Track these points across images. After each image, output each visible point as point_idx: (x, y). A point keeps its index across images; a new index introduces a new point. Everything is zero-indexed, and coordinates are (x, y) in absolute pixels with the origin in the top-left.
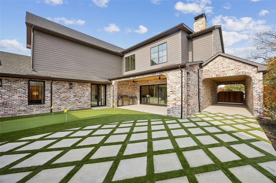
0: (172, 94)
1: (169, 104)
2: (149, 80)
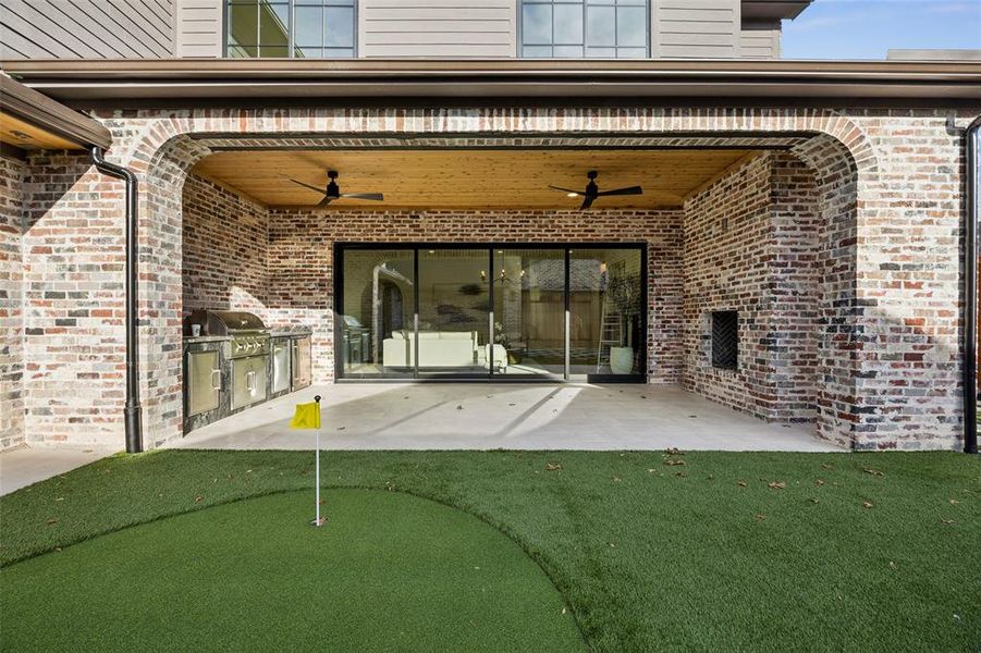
0: (896, 285)
1: (872, 358)
2: (428, 209)
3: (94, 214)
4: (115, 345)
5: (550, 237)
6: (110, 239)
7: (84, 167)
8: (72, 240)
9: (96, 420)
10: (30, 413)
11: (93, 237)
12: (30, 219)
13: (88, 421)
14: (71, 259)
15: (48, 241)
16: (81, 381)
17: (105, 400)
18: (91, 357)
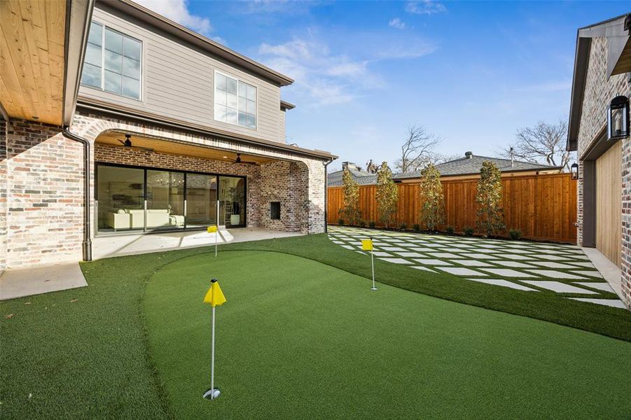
0: (315, 197)
1: (311, 213)
2: (155, 152)
3: (61, 155)
4: (73, 215)
5: (212, 171)
6: (71, 168)
7: (54, 132)
8: (46, 166)
9: (60, 250)
10: (12, 251)
11: (60, 166)
12: (13, 153)
13: (56, 251)
14: (44, 175)
15: (27, 165)
16: (51, 232)
17: (67, 240)
18: (58, 221)
